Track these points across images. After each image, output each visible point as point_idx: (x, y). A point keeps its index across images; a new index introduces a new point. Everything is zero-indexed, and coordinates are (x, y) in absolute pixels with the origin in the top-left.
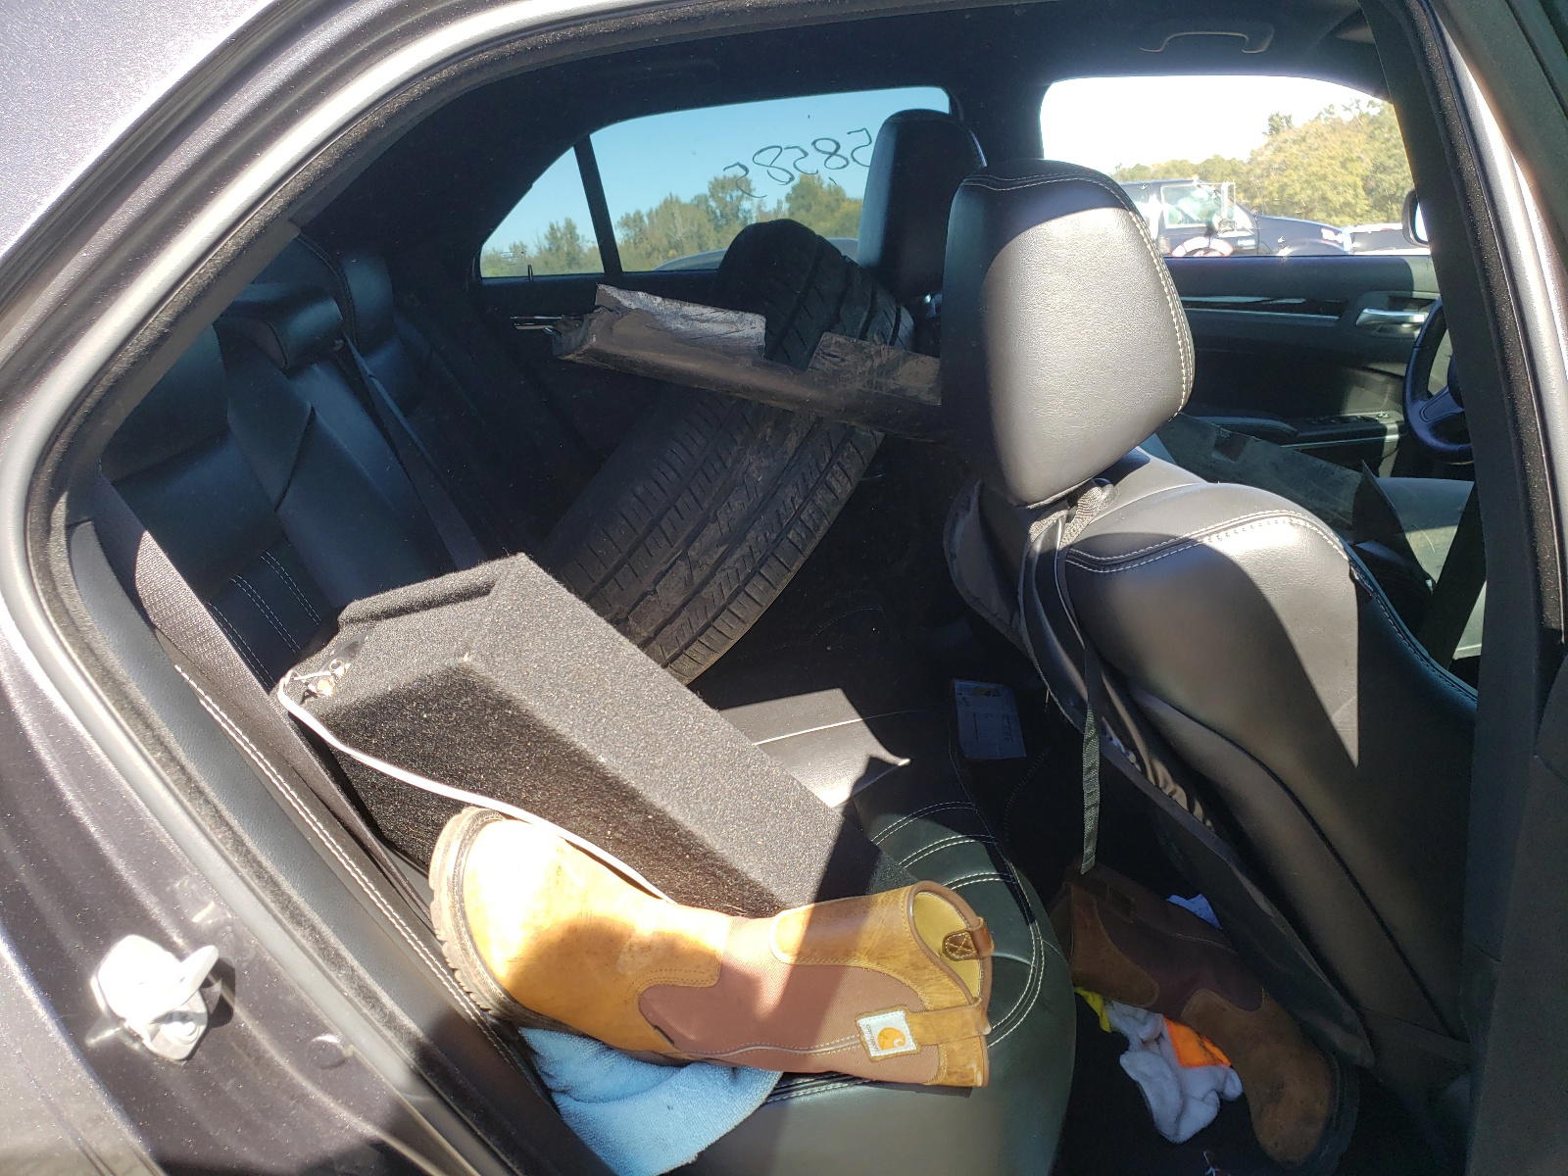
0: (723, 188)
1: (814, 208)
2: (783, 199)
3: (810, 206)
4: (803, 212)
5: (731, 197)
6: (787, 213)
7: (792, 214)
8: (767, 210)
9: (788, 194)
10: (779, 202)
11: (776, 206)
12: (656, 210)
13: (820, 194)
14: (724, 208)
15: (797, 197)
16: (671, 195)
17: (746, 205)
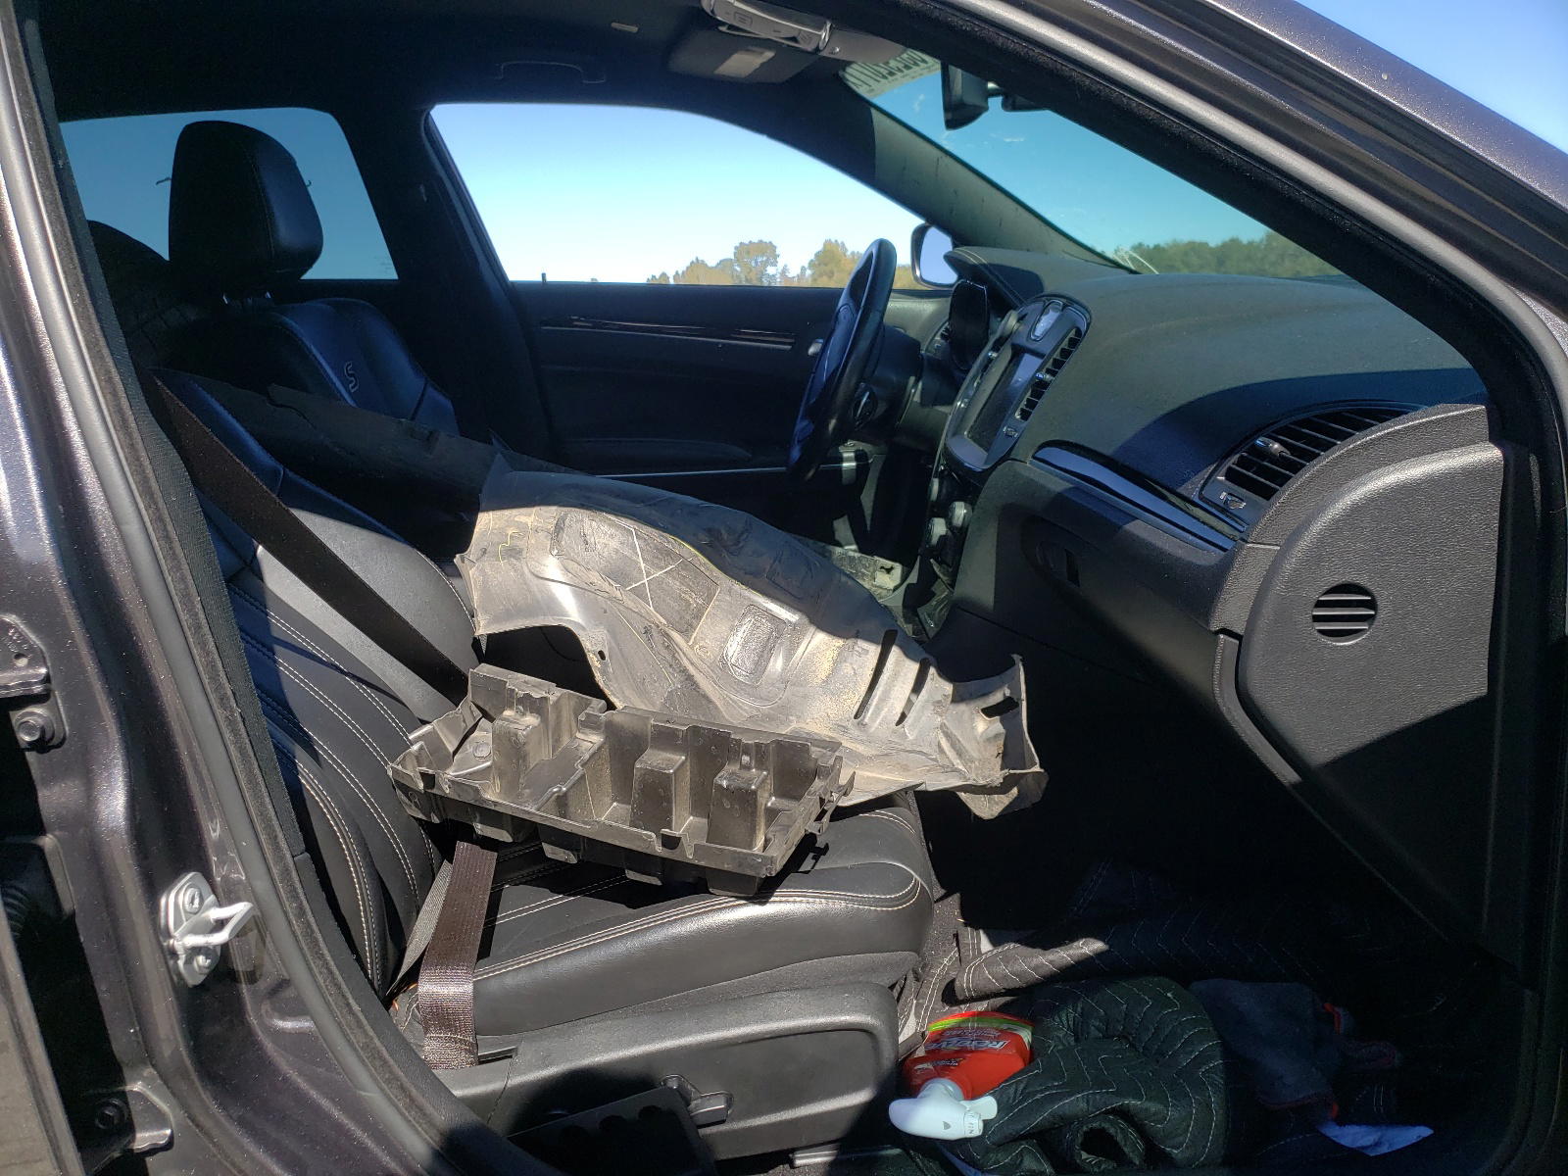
0: (748, 253)
1: (836, 274)
2: (806, 266)
3: (832, 273)
4: (825, 278)
5: (756, 263)
6: (810, 280)
7: (815, 280)
8: (790, 276)
9: (812, 261)
10: (803, 269)
11: (799, 271)
12: (683, 272)
13: (843, 262)
14: (749, 273)
15: (819, 264)
16: (697, 259)
17: (771, 270)
